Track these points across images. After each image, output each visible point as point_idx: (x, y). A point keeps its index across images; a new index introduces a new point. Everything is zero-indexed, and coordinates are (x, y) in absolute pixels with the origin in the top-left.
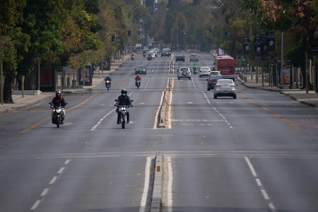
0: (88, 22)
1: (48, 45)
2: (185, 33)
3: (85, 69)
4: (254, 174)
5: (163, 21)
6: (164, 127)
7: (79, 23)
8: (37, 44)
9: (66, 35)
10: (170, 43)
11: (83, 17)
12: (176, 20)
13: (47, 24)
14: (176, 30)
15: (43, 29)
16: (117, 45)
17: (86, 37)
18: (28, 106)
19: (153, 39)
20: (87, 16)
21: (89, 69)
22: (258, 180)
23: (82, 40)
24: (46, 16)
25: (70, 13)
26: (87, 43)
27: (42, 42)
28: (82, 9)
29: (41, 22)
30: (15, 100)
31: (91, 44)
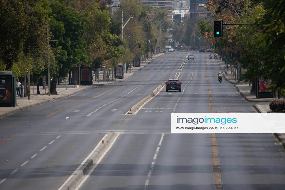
0: (112, 40)
1: (79, 58)
2: (199, 39)
3: (119, 68)
4: (160, 144)
5: (184, 30)
6: (132, 113)
7: (106, 41)
8: (72, 57)
9: (97, 48)
10: (189, 45)
11: (108, 37)
12: (194, 29)
13: (78, 44)
14: (194, 36)
15: (76, 47)
16: (145, 50)
17: (110, 50)
18: (66, 97)
19: (178, 42)
20: (111, 36)
21: (121, 68)
22: (158, 148)
23: (108, 52)
24: (77, 39)
25: (99, 35)
26: (111, 54)
27: (75, 56)
28: (108, 31)
29: (75, 43)
30: (59, 92)
31: (113, 54)
